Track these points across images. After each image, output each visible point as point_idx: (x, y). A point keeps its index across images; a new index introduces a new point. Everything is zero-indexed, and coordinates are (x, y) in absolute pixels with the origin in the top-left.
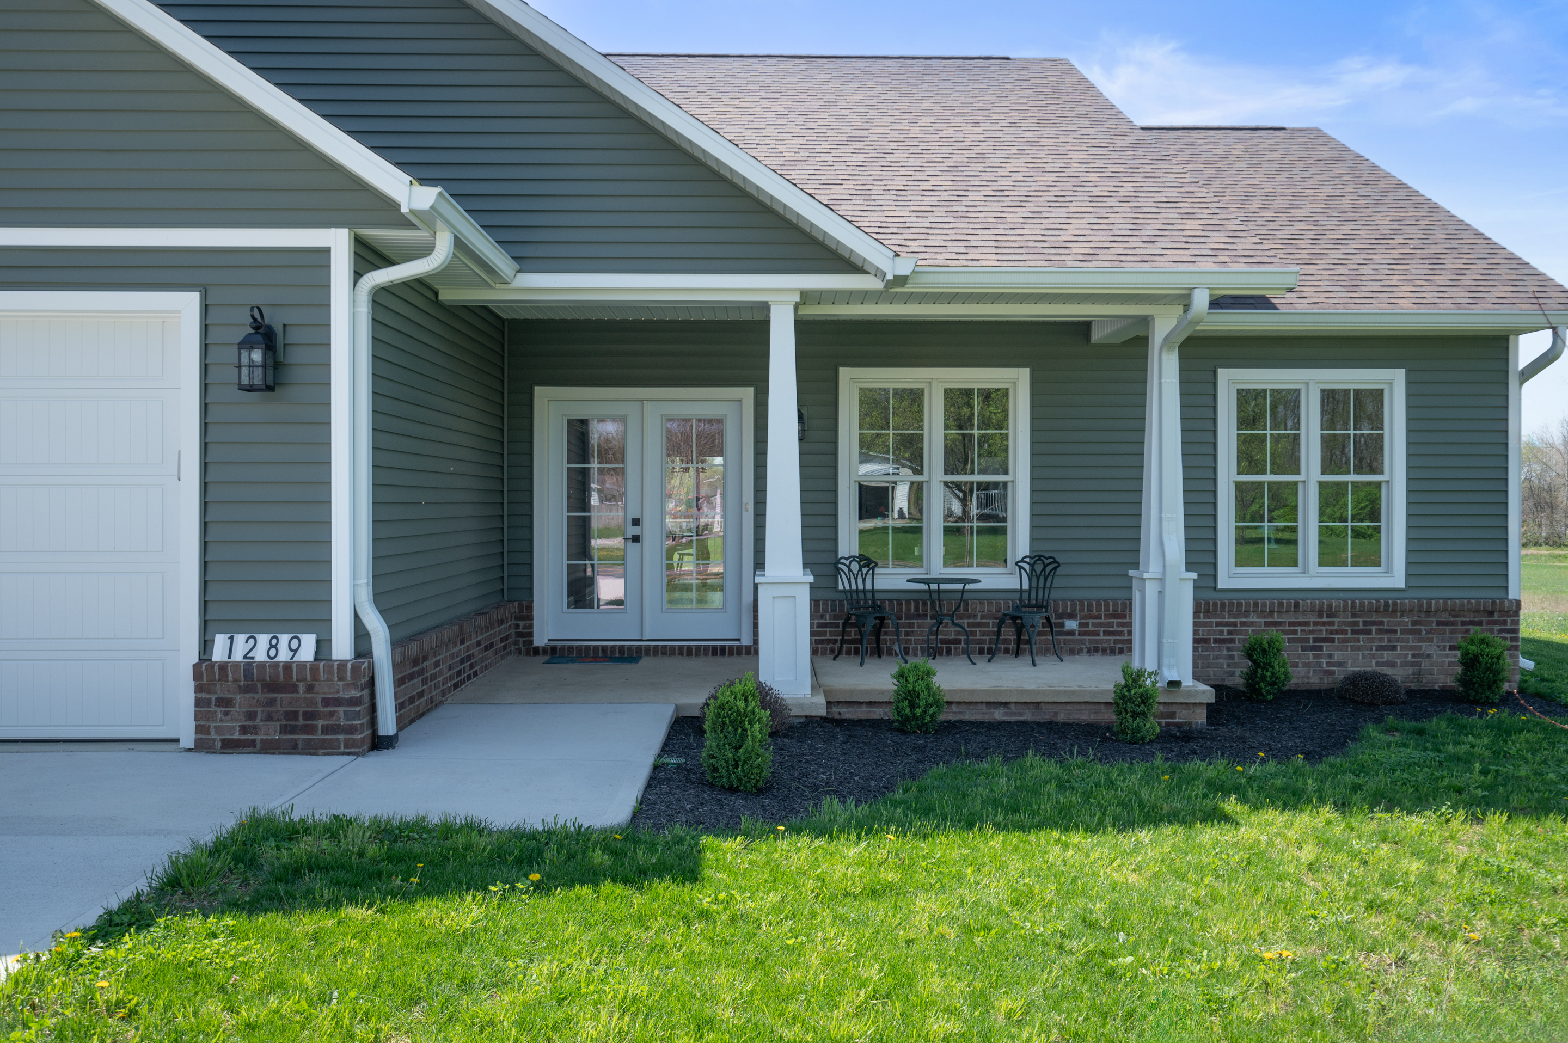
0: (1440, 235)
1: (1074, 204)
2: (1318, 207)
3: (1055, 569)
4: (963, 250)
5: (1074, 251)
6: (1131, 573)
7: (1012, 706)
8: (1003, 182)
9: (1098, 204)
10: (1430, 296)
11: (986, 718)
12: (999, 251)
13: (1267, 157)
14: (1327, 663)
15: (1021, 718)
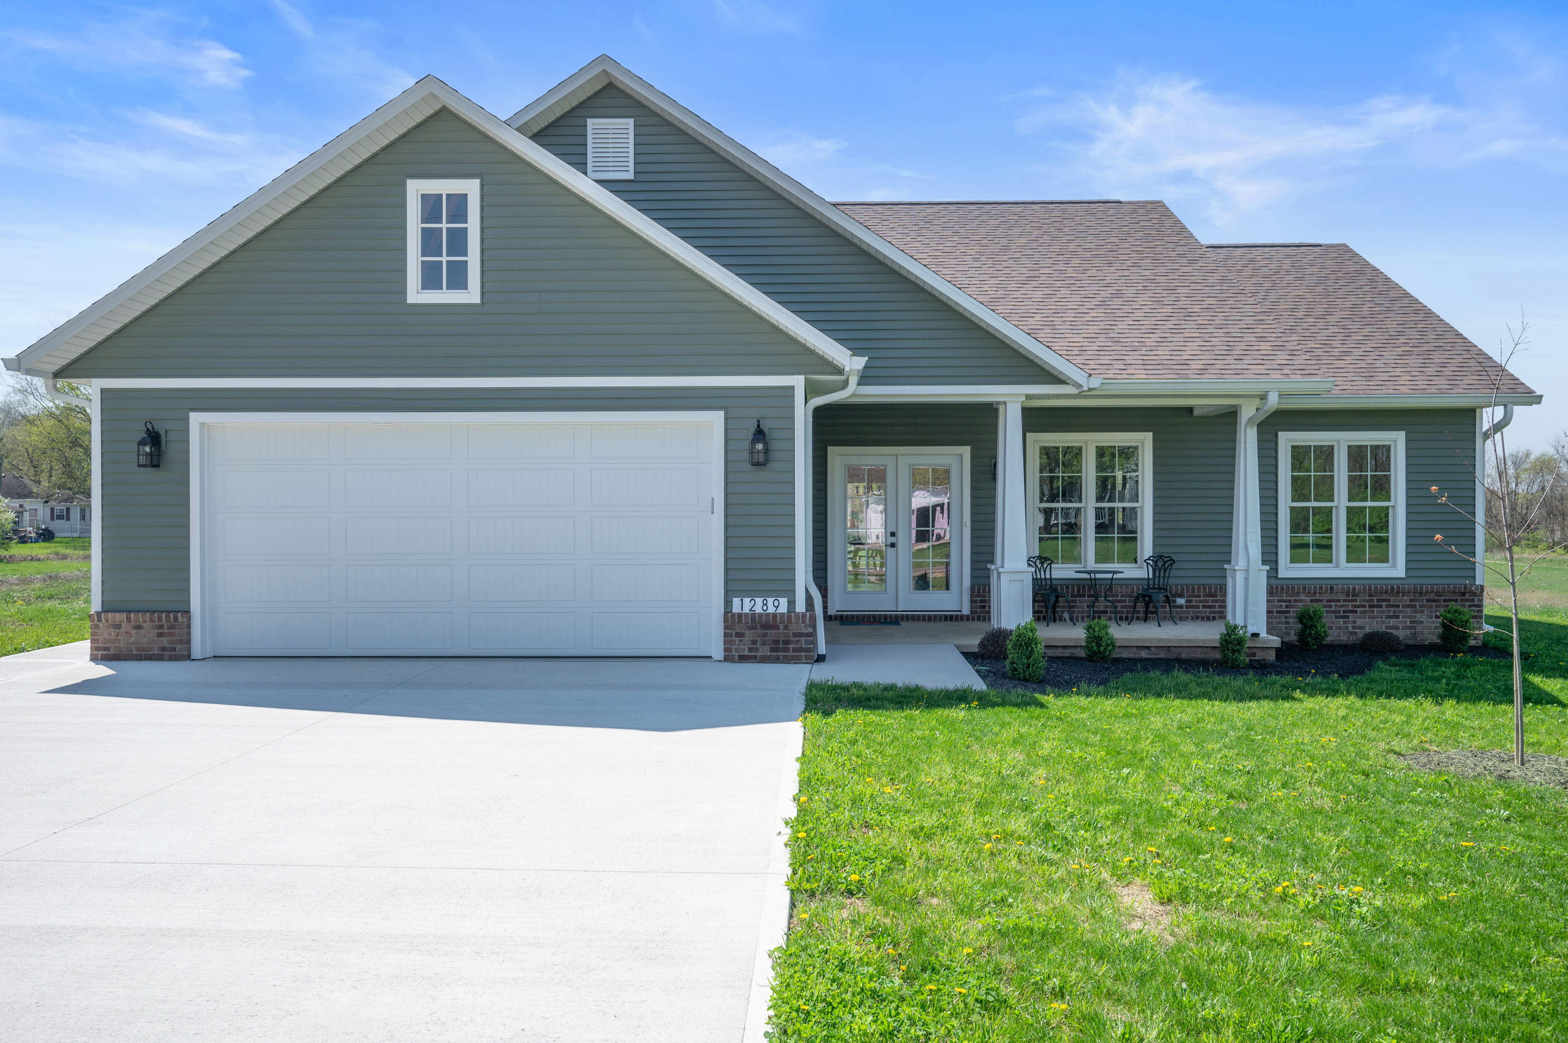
0: (1431, 336)
1: (1187, 330)
2: (1345, 314)
3: (1172, 564)
4: (1123, 367)
5: (1193, 367)
6: (1226, 566)
7: (1153, 649)
8: (1139, 314)
9: (1203, 331)
10: (1421, 383)
11: (1137, 656)
12: (1146, 367)
13: (1308, 271)
14: (1353, 627)
15: (1159, 656)
